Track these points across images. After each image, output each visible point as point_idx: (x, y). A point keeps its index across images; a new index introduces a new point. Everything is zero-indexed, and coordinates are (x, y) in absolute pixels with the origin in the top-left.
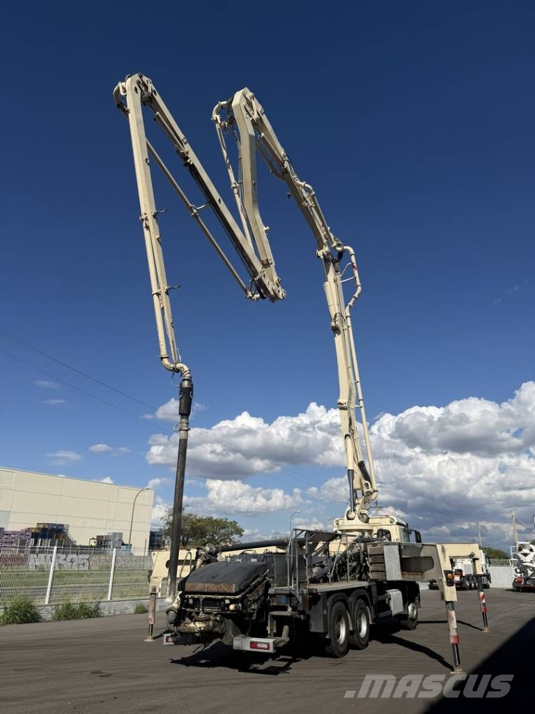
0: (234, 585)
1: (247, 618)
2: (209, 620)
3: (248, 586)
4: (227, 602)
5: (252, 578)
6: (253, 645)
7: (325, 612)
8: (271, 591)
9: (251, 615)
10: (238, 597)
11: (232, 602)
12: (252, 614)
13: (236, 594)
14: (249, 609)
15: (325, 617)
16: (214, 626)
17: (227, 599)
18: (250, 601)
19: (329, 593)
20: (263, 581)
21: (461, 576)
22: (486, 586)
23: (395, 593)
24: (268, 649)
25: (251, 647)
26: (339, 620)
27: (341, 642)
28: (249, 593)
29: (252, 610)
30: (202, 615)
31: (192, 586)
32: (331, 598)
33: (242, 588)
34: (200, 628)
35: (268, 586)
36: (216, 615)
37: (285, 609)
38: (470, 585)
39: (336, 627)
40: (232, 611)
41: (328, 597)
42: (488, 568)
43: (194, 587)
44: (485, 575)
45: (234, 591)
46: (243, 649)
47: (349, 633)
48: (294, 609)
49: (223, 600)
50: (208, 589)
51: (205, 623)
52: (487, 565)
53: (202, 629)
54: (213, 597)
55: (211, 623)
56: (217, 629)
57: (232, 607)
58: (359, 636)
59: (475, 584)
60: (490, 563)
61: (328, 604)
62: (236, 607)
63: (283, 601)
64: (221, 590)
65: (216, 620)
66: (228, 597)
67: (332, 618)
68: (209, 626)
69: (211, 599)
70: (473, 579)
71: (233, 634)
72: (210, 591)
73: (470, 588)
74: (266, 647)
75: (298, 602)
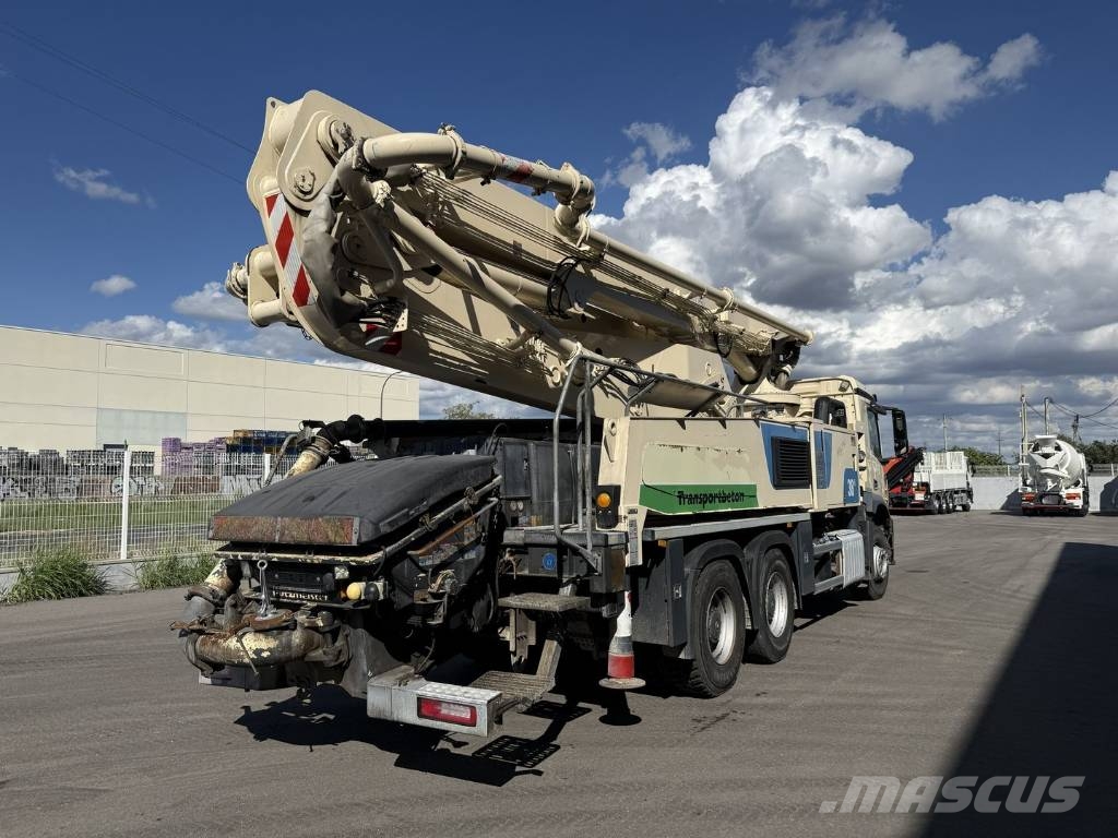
0: (356, 522)
1: (415, 620)
2: (293, 626)
3: (413, 524)
4: (341, 573)
5: (432, 501)
6: (426, 706)
7: (679, 592)
8: (511, 536)
9: (430, 611)
10: (369, 559)
11: (357, 573)
12: (434, 607)
13: (364, 549)
14: (418, 594)
15: (678, 605)
16: (309, 645)
17: (340, 564)
18: (423, 570)
19: (691, 542)
20: (476, 508)
21: (928, 493)
22: (966, 508)
23: (848, 537)
24: (472, 722)
25: (420, 715)
26: (717, 601)
27: (723, 660)
28: (417, 545)
29: (435, 596)
30: (267, 614)
31: (242, 526)
32: (697, 553)
33: (385, 529)
34: (258, 652)
35: (503, 521)
36: (315, 612)
37: (550, 586)
38: (940, 506)
39: (709, 623)
40: (359, 602)
41: (687, 550)
42: (970, 479)
43: (248, 528)
44: (963, 491)
45: (354, 543)
46: (396, 717)
47: (744, 635)
48: (582, 588)
49: (328, 568)
50: (282, 534)
51: (275, 638)
52: (970, 475)
53: (265, 654)
54: (301, 557)
55: (297, 637)
56: (317, 654)
57: (355, 590)
58: (768, 633)
59: (947, 504)
60: (974, 472)
61: (687, 570)
62: (367, 591)
63: (547, 566)
64: (319, 539)
65: (316, 628)
66: (342, 559)
67: (699, 602)
68: (289, 646)
69: (294, 565)
70: (945, 497)
71: (371, 667)
72: (287, 539)
73: (940, 511)
74: (466, 715)
75: (591, 570)
